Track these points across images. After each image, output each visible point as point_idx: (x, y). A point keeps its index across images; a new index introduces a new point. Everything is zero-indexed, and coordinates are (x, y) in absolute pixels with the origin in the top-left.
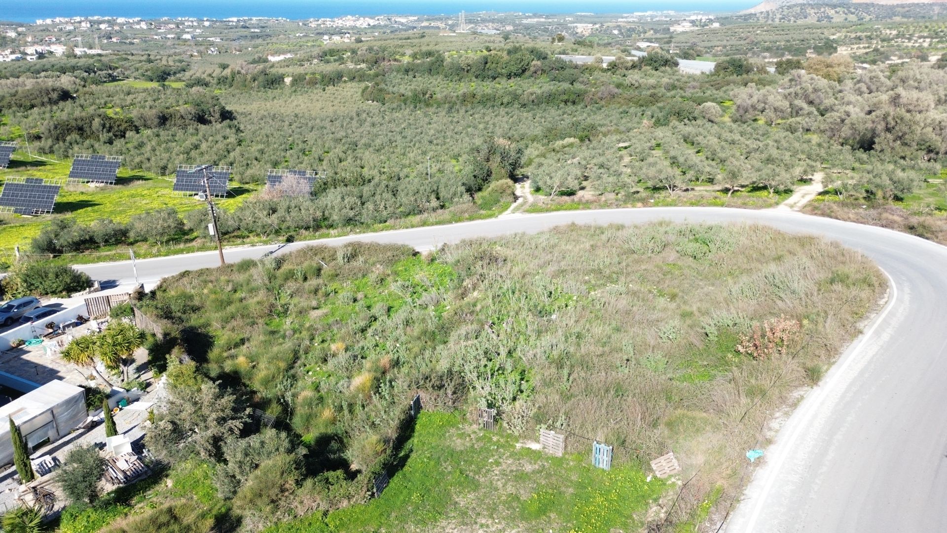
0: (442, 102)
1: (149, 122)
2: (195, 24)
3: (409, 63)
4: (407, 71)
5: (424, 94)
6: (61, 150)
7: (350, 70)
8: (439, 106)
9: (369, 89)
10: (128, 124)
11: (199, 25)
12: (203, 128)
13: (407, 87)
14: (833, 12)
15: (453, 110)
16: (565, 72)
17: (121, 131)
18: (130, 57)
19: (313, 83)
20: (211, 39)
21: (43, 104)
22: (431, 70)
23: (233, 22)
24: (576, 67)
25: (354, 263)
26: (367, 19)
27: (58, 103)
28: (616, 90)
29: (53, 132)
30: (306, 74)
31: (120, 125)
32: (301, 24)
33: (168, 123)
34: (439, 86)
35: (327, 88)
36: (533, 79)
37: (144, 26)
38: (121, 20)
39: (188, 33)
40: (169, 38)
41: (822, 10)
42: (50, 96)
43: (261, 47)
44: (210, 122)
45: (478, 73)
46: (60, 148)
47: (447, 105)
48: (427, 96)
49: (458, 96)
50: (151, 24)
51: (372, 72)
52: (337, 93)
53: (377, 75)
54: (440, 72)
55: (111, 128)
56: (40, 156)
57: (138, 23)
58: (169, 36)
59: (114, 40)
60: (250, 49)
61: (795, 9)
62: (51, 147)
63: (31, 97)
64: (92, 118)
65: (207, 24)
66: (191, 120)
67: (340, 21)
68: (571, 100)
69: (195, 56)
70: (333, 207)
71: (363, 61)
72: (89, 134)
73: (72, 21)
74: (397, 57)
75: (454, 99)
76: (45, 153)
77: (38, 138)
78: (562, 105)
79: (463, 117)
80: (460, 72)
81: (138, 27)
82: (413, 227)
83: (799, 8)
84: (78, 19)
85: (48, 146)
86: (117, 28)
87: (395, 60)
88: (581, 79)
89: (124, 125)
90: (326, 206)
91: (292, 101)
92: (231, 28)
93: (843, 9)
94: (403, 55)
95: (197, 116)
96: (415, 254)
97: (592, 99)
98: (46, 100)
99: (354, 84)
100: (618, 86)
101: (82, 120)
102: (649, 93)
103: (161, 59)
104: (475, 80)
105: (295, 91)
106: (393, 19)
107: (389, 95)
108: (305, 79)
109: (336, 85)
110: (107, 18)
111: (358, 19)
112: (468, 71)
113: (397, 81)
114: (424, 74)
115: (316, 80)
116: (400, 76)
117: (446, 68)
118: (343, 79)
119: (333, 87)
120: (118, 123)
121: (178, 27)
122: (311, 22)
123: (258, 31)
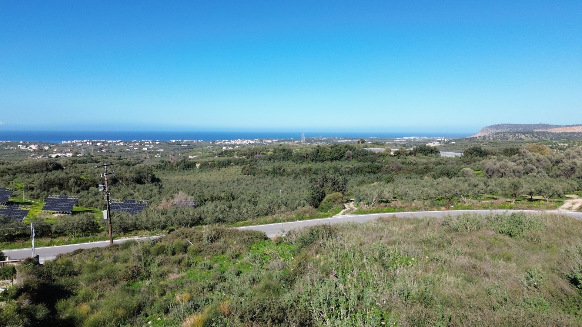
0: (291, 173)
2: (151, 143)
3: (271, 154)
4: (270, 159)
5: (280, 169)
6: (44, 196)
7: (235, 160)
8: (289, 175)
9: (246, 168)
10: (92, 183)
11: (153, 143)
12: (138, 186)
13: (269, 167)
14: (523, 136)
15: (298, 178)
16: (368, 157)
17: (87, 187)
18: (109, 157)
19: (213, 166)
20: (158, 150)
21: (42, 171)
22: (284, 158)
23: (172, 142)
24: (374, 154)
25: (216, 244)
26: (249, 140)
27: (52, 171)
28: (402, 165)
29: (42, 186)
30: (209, 162)
31: (87, 183)
32: (211, 143)
33: (117, 183)
34: (289, 166)
35: (221, 169)
36: (347, 161)
37: (122, 144)
38: (109, 142)
39: (146, 147)
40: (135, 150)
41: (517, 135)
42: (48, 167)
43: (186, 153)
44: (145, 183)
45: (313, 158)
46: (44, 194)
47: (294, 175)
48: (282, 170)
49: (300, 170)
50: (126, 143)
51: (248, 160)
52: (226, 171)
53: (252, 161)
54: (290, 159)
55: (80, 184)
56: (31, 200)
57: (119, 142)
58: (135, 149)
59: (104, 151)
60: (179, 154)
61: (500, 134)
62: (38, 194)
63: (36, 167)
64: (70, 178)
65: (157, 143)
66: (133, 181)
67: (234, 142)
68: (372, 171)
69: (147, 158)
70: (207, 212)
71: (244, 155)
72: (66, 187)
73: (82, 142)
74: (265, 152)
75: (298, 171)
76: (34, 198)
77: (32, 189)
78: (367, 174)
79: (304, 180)
80: (302, 158)
81: (119, 144)
82: (266, 223)
83: (502, 134)
84: (86, 141)
85: (37, 193)
86: (106, 145)
87: (263, 154)
88: (378, 161)
89: (89, 183)
90: (203, 212)
91: (199, 175)
92: (171, 145)
93: (530, 135)
94: (268, 151)
95: (136, 179)
96: (266, 238)
97: (386, 171)
98: (45, 169)
99: (237, 167)
100: (403, 163)
101: (64, 179)
102: (423, 167)
103: (127, 159)
104: (311, 162)
105: (202, 171)
106: (264, 141)
107: (258, 171)
108: (208, 164)
109: (226, 167)
110: (102, 140)
111: (244, 141)
112: (307, 158)
113: (263, 164)
114: (280, 160)
115: (215, 164)
116: (265, 162)
117: (294, 157)
118: (231, 164)
119: (224, 168)
120: (86, 182)
121: (141, 144)
122: (217, 142)
123: (186, 146)
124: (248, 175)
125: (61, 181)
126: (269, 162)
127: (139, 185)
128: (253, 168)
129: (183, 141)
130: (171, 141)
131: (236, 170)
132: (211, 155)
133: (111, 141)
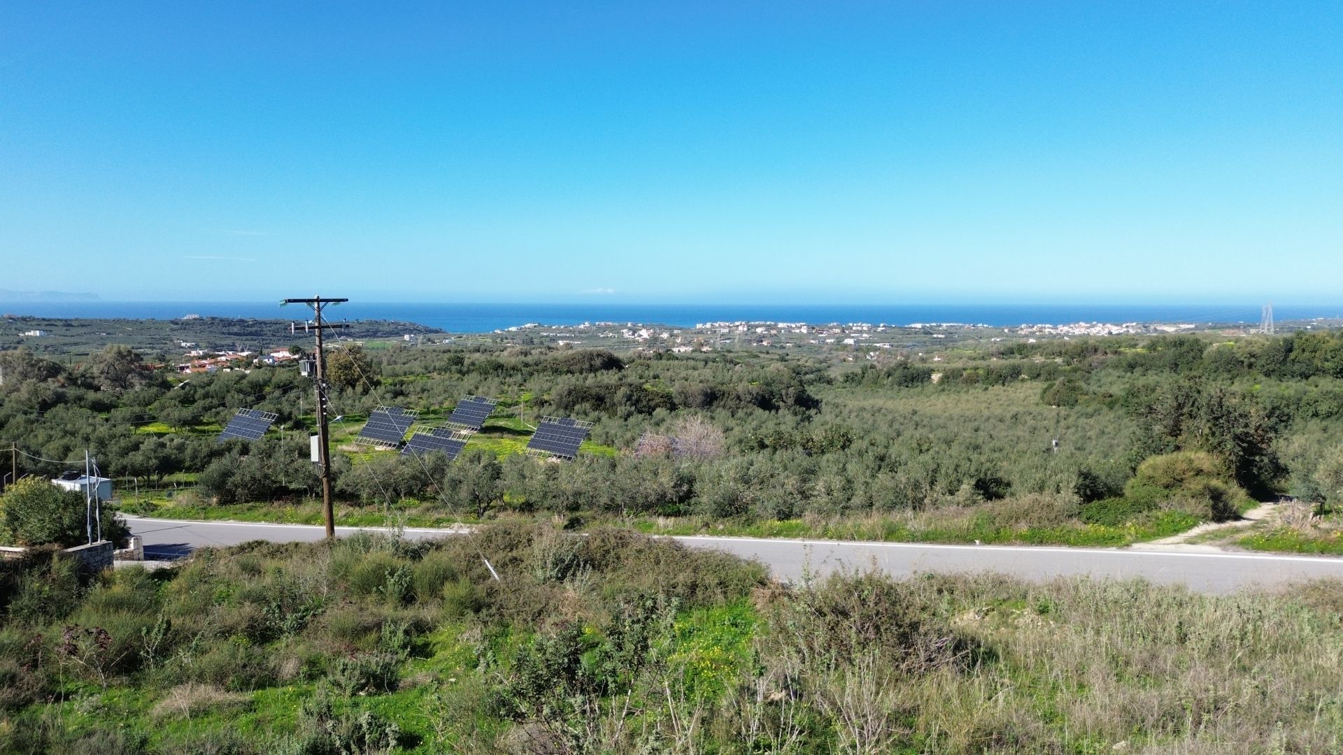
1: (690, 400)
2: (865, 329)
3: (1139, 355)
4: (1131, 367)
9: (1055, 387)
10: (663, 400)
11: (870, 330)
13: (1123, 386)
17: (650, 407)
18: (762, 356)
19: (972, 381)
20: (878, 345)
21: (580, 371)
23: (915, 328)
26: (1109, 325)
27: (598, 371)
29: (564, 399)
30: (964, 369)
31: (652, 399)
32: (1006, 331)
33: (715, 403)
35: (991, 388)
37: (804, 330)
38: (780, 325)
39: (853, 337)
40: (827, 343)
42: (592, 362)
44: (777, 408)
50: (813, 328)
51: (1067, 368)
53: (1075, 370)
54: (1195, 367)
55: (638, 401)
57: (801, 327)
58: (828, 341)
59: (765, 343)
63: (571, 363)
64: (620, 387)
65: (880, 329)
66: (750, 402)
67: (1066, 328)
71: (1060, 354)
72: (608, 405)
73: (731, 325)
74: (1122, 349)
77: (544, 403)
80: (1234, 365)
81: (798, 331)
84: (738, 323)
86: (773, 332)
87: (1116, 353)
89: (658, 400)
91: (930, 400)
92: (910, 334)
94: (1133, 346)
95: (759, 398)
99: (1034, 383)
103: (799, 360)
104: (1264, 378)
105: (943, 390)
106: (1152, 327)
107: (1087, 397)
108: (961, 375)
109: (1006, 384)
110: (768, 323)
111: (1093, 326)
112: (1250, 366)
113: (1110, 379)
114: (1162, 372)
115: (977, 377)
116: (1116, 373)
117: (1206, 362)
118: (1021, 377)
119: (1001, 387)
120: (650, 397)
121: (843, 331)
122: (1022, 329)
123: (943, 336)
124: (1059, 406)
125: (602, 392)
126: (1129, 374)
127: (761, 411)
128: (1074, 389)
129: (940, 326)
130: (913, 326)
131: (1031, 391)
132: (982, 355)
133: (785, 324)
